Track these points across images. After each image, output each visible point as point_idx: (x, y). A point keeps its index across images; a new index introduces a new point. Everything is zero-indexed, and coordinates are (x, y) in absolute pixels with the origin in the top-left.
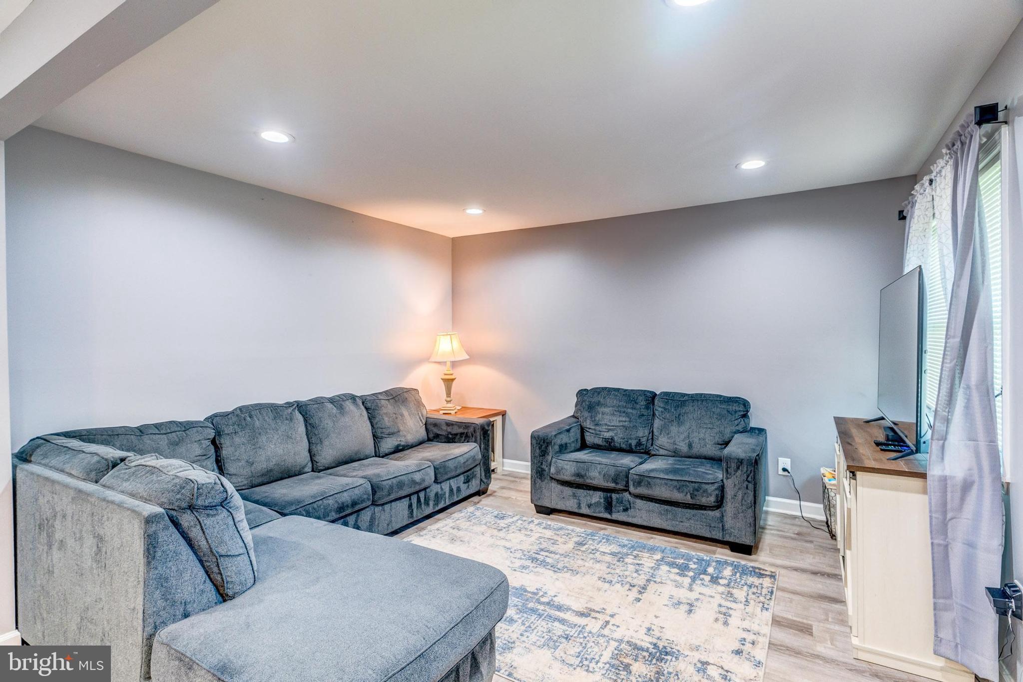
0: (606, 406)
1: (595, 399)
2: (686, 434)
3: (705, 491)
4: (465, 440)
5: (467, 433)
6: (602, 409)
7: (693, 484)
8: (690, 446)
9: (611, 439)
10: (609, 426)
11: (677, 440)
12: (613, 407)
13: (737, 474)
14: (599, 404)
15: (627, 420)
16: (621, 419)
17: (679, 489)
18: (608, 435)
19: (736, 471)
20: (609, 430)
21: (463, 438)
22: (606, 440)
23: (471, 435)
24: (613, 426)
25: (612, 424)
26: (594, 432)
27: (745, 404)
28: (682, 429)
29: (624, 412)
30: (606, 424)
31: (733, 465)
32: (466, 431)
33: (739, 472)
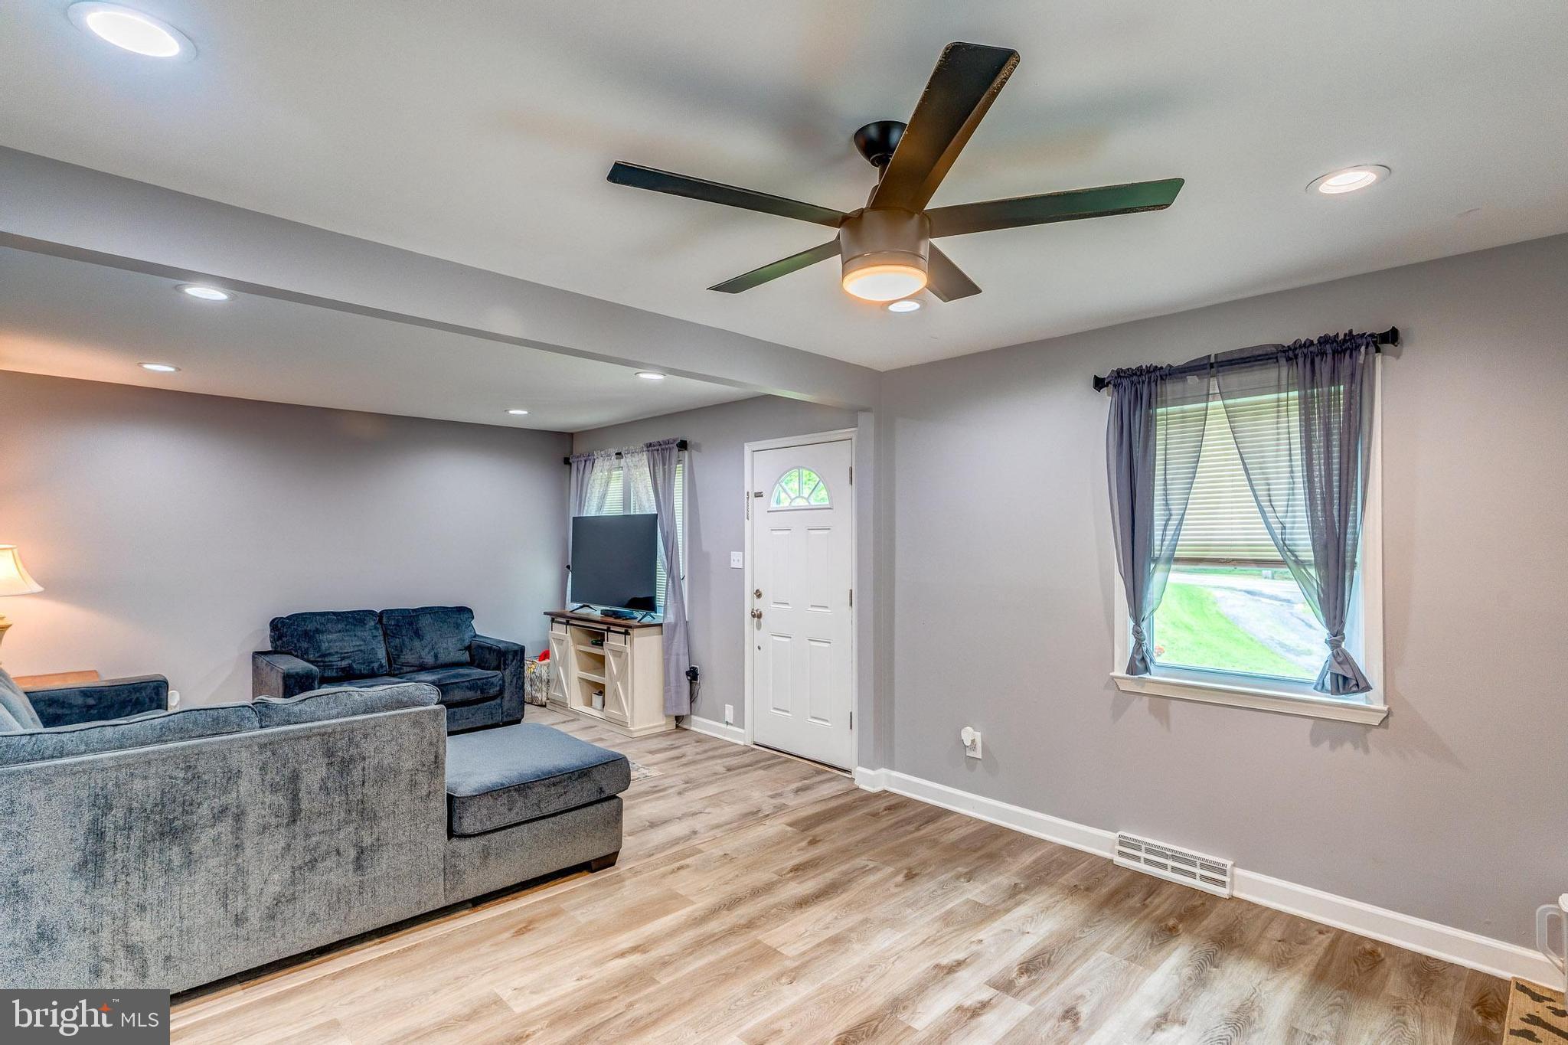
0: (330, 632)
1: (310, 627)
2: (430, 646)
3: (492, 683)
4: (131, 711)
5: (137, 698)
6: (325, 637)
7: (481, 681)
8: (436, 656)
9: (349, 667)
10: (342, 653)
11: (423, 654)
12: (340, 631)
13: (513, 663)
14: (317, 631)
15: (362, 643)
16: (354, 643)
17: (470, 689)
18: (344, 663)
19: (512, 661)
20: (343, 659)
21: (129, 708)
22: (343, 669)
23: (147, 700)
24: (347, 653)
25: (346, 651)
26: (322, 664)
27: (470, 611)
28: (424, 642)
29: (355, 636)
30: (337, 653)
31: (511, 657)
32: (134, 697)
33: (515, 661)
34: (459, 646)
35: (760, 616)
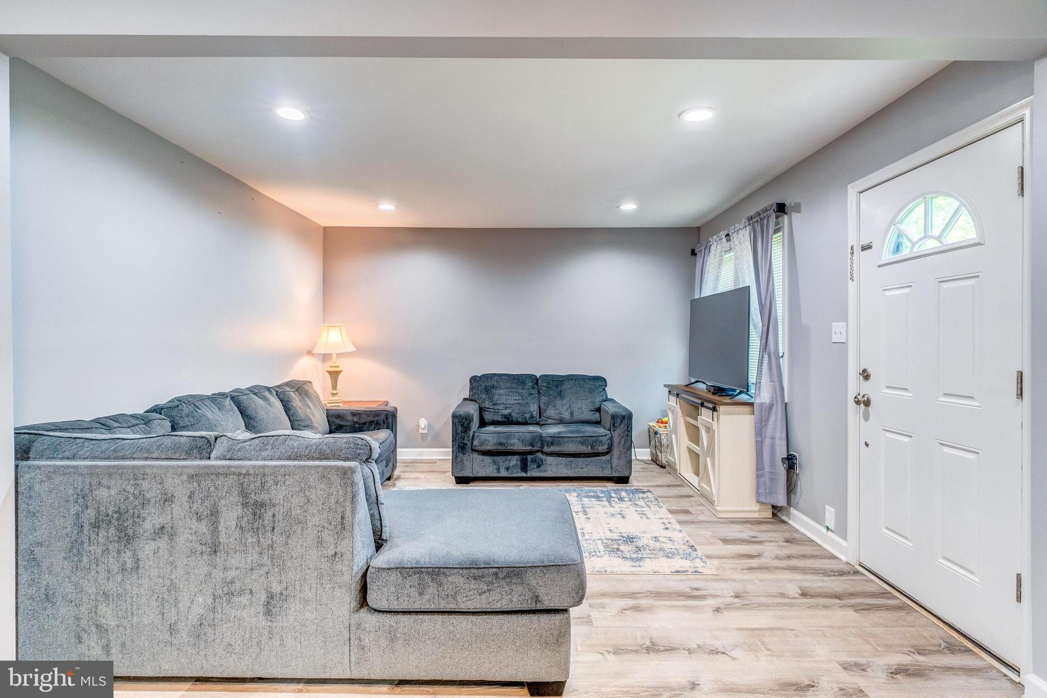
0: (500, 388)
1: (489, 384)
2: (568, 405)
3: (601, 442)
4: (374, 428)
5: (377, 421)
6: (498, 391)
7: (592, 438)
8: (572, 414)
9: (509, 415)
10: (506, 404)
11: (562, 410)
12: (507, 388)
13: (621, 426)
14: (494, 387)
15: (520, 398)
16: (515, 398)
17: (582, 443)
18: (506, 412)
19: (620, 425)
20: (506, 408)
21: (373, 426)
22: (505, 416)
23: (382, 422)
24: (510, 404)
25: (509, 403)
26: (493, 410)
27: (605, 380)
28: (564, 402)
29: (517, 392)
30: (503, 403)
31: (619, 421)
32: (376, 419)
33: (622, 425)
34: (591, 407)
35: (867, 403)
